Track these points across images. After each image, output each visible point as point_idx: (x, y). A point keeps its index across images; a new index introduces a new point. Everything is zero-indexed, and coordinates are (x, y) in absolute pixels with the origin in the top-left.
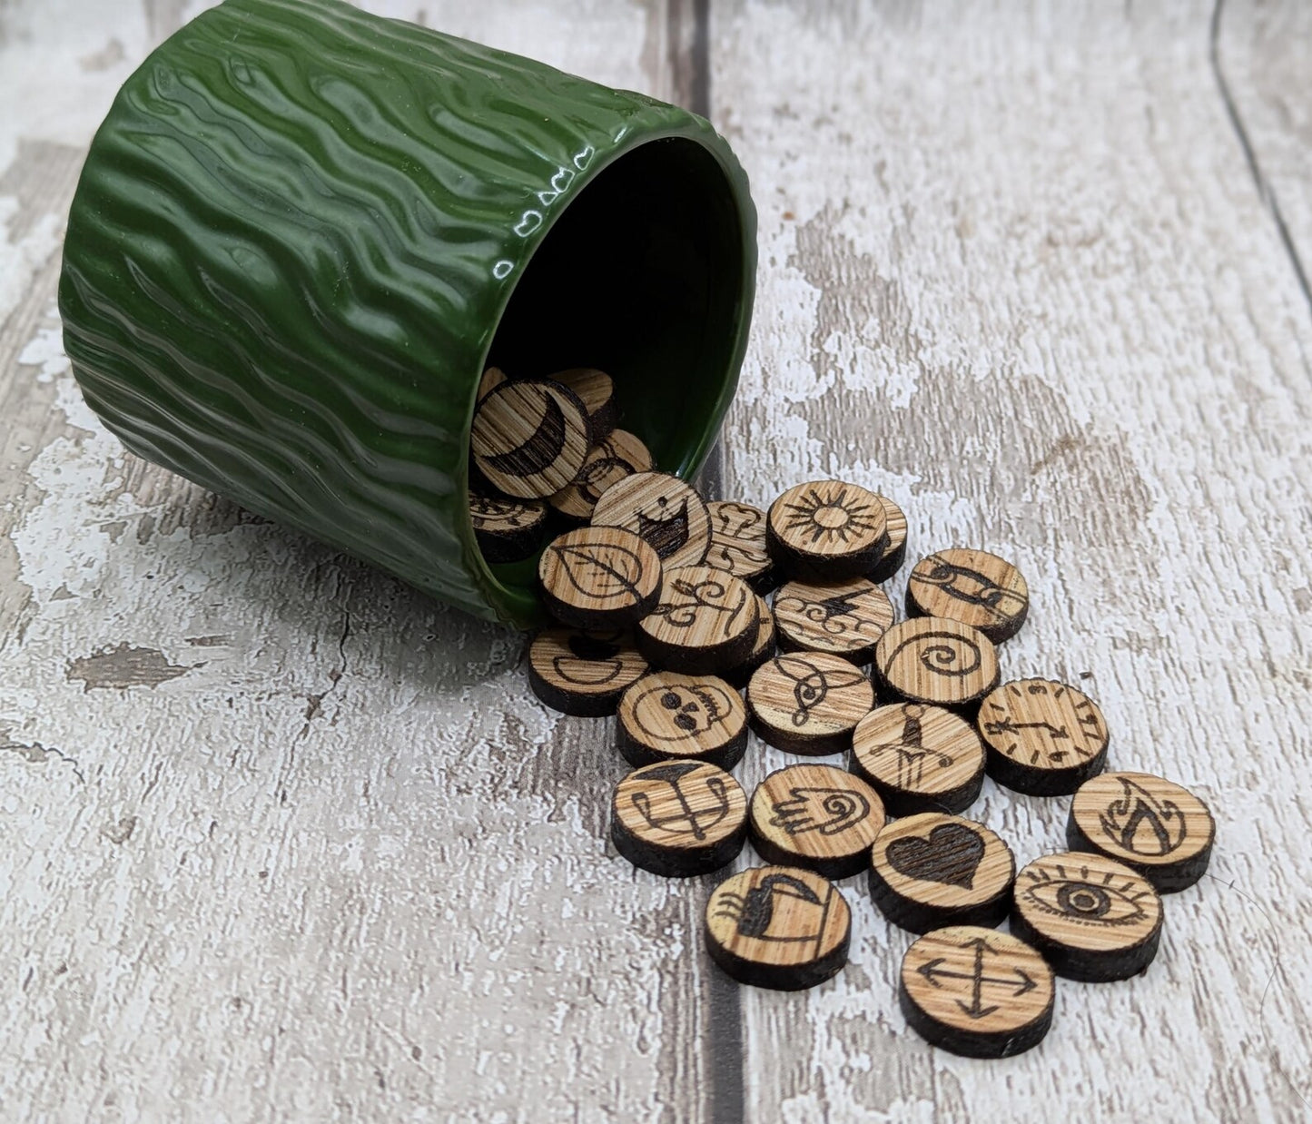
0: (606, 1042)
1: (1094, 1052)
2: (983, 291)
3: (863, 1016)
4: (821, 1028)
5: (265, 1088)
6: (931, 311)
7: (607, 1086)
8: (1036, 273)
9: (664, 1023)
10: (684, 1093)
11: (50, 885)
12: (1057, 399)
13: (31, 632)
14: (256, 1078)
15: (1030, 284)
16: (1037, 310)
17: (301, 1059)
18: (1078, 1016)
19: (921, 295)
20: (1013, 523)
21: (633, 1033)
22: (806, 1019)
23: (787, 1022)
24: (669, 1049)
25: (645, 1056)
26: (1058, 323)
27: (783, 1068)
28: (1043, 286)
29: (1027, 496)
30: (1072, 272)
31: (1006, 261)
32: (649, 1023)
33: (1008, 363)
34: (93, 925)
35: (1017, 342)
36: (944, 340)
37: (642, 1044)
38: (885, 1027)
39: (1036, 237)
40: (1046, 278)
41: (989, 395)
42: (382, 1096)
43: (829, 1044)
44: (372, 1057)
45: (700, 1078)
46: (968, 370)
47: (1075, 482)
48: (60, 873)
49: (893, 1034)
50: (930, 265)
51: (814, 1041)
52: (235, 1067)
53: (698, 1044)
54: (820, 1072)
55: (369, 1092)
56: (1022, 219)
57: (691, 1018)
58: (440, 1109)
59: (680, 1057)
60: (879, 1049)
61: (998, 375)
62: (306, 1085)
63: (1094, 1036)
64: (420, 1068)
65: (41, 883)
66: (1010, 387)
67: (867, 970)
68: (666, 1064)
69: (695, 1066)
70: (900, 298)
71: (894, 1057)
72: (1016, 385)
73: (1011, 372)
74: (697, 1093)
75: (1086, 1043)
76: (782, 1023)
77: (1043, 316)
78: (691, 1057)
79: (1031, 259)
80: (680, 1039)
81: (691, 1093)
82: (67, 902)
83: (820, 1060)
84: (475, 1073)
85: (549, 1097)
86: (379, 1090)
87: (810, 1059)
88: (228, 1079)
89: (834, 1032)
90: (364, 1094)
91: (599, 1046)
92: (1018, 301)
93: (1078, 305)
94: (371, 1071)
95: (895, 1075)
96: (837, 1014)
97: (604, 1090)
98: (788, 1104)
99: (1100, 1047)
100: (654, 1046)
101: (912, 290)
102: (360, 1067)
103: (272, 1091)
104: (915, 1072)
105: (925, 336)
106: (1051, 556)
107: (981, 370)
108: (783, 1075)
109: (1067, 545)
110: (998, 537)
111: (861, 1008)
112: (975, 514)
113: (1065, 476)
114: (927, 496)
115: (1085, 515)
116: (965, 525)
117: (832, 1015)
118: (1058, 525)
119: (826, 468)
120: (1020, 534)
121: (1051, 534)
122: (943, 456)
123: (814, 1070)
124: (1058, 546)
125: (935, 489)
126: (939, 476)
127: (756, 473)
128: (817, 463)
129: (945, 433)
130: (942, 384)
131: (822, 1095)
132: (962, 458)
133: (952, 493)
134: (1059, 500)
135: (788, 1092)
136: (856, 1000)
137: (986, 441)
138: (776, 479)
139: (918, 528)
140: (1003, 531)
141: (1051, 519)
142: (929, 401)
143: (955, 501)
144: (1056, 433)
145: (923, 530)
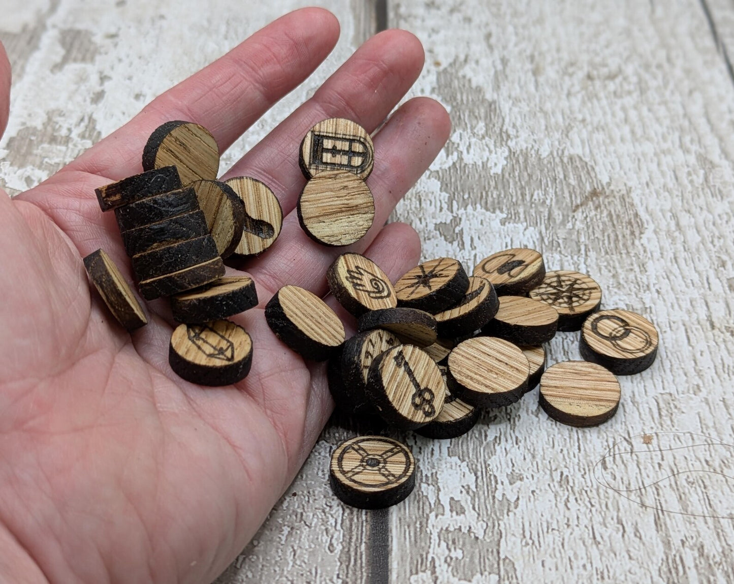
1: (594, 547)
3: (460, 529)
4: (435, 536)
8: (580, 96)
9: (344, 536)
10: (355, 573)
15: (576, 102)
18: (586, 527)
21: (326, 542)
22: (426, 531)
23: (415, 533)
24: (346, 550)
25: (332, 554)
27: (411, 558)
30: (602, 95)
32: (335, 536)
35: (567, 136)
37: (331, 547)
38: (472, 535)
39: (580, 75)
40: (586, 98)
41: (549, 166)
43: (439, 544)
45: (364, 564)
49: (477, 538)
51: (430, 543)
53: (363, 546)
54: (433, 560)
56: (572, 64)
57: (360, 532)
59: (353, 554)
60: (468, 547)
63: (594, 538)
66: (562, 161)
67: (463, 503)
68: (344, 558)
69: (361, 558)
71: (477, 551)
72: (565, 160)
74: (362, 573)
75: (589, 542)
76: (412, 534)
77: (583, 121)
78: (359, 554)
80: (353, 544)
81: (358, 573)
83: (433, 553)
87: (427, 553)
89: (442, 538)
92: (568, 112)
95: (477, 561)
96: (444, 528)
98: (414, 578)
99: (598, 544)
100: (338, 547)
101: (505, 106)
104: (489, 559)
106: (582, 260)
107: (545, 152)
108: (411, 563)
109: (592, 254)
110: (552, 250)
111: (459, 525)
112: (538, 236)
113: (593, 213)
114: (510, 226)
115: (603, 236)
116: (532, 243)
117: (442, 529)
118: (587, 242)
119: (451, 209)
120: (565, 248)
121: (583, 248)
122: (519, 202)
123: (430, 559)
124: (586, 255)
125: (515, 222)
126: (517, 214)
127: (408, 213)
128: (445, 206)
129: (522, 188)
130: (521, 160)
131: (434, 572)
132: (532, 203)
133: (525, 224)
134: (588, 228)
135: (414, 571)
136: (456, 520)
137: (546, 193)
138: (420, 216)
139: (504, 245)
140: (554, 246)
141: (583, 239)
142: (513, 170)
143: (526, 228)
144: (588, 188)
145: (507, 246)
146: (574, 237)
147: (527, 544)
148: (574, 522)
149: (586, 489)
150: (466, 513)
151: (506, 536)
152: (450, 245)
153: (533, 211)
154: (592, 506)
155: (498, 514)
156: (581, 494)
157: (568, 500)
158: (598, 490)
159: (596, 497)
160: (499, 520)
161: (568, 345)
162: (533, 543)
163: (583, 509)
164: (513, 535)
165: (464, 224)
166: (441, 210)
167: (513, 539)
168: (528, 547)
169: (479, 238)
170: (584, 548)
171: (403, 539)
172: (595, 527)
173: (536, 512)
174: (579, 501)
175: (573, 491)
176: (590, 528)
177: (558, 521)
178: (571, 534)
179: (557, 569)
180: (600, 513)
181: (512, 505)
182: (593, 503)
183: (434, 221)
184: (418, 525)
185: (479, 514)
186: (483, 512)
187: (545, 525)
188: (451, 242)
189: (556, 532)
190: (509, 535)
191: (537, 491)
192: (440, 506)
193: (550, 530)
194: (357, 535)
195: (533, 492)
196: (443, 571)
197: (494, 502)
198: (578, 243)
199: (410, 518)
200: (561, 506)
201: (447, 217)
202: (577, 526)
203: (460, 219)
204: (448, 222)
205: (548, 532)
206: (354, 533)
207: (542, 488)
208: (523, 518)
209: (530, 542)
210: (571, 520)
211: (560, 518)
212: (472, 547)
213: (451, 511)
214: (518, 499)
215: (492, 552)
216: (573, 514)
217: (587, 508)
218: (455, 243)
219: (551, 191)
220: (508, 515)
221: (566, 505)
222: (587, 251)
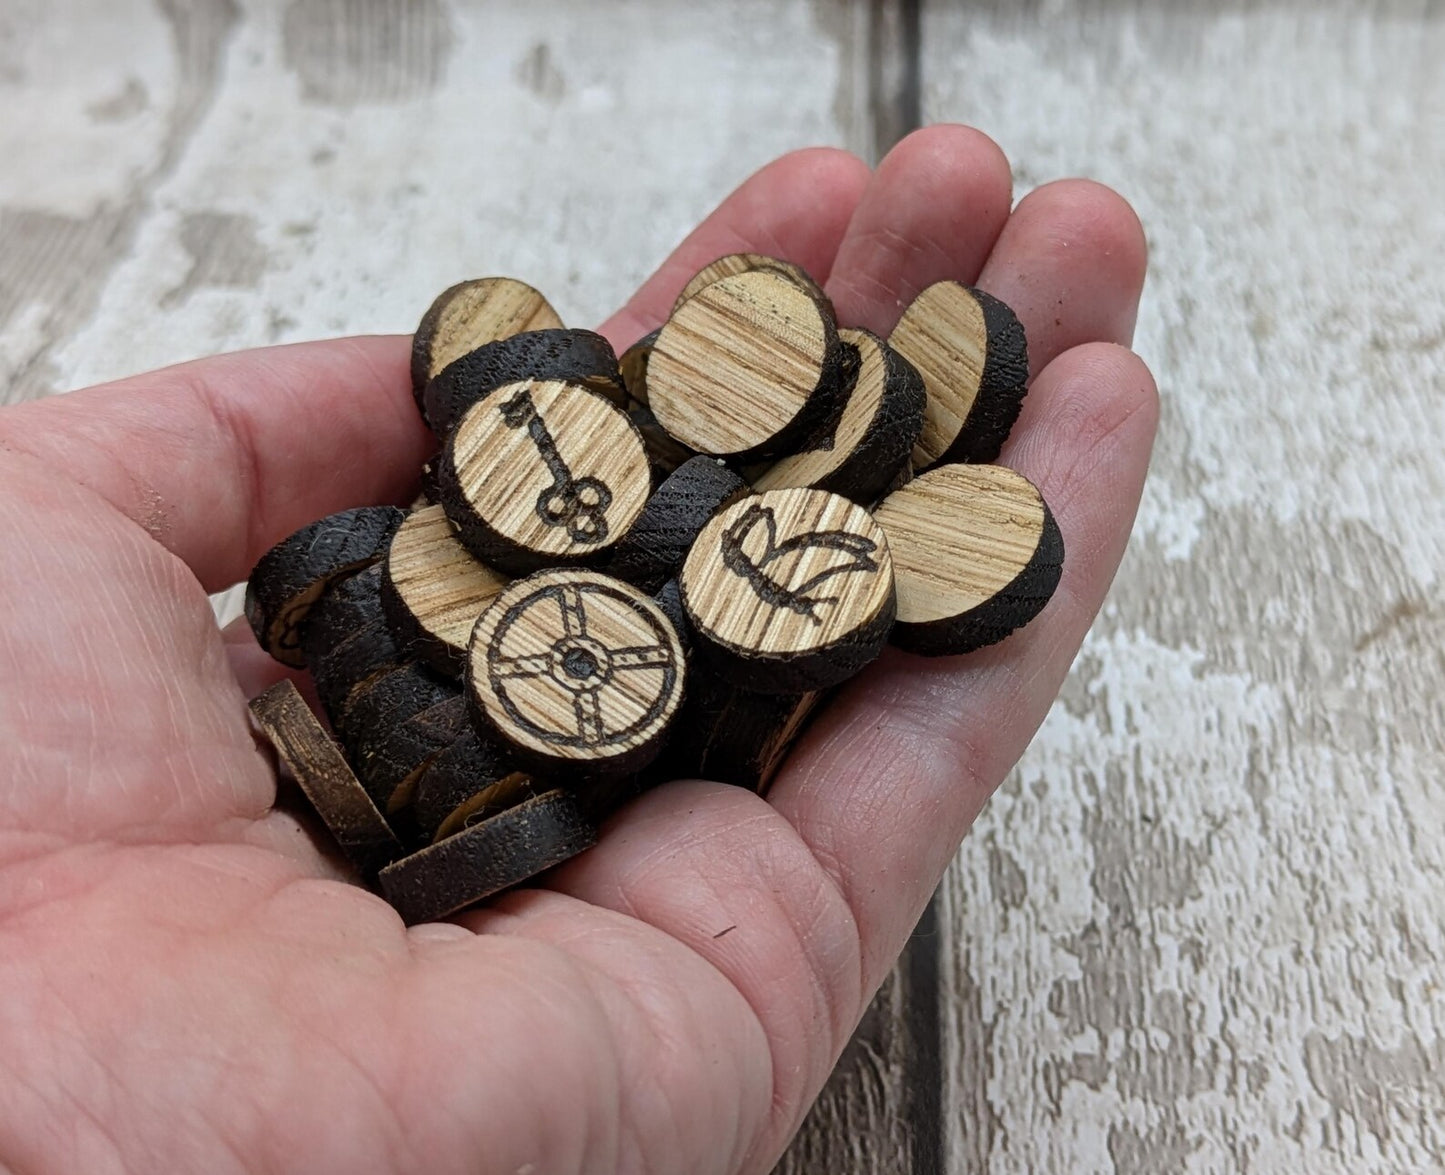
2: (1289, 407)
6: (1217, 433)
8: (1357, 387)
12: (1389, 551)
15: (1351, 399)
16: (1361, 433)
19: (1204, 413)
20: (1332, 719)
26: (1389, 450)
28: (1368, 402)
29: (1350, 682)
30: (1407, 383)
31: (1316, 367)
33: (1320, 504)
35: (1334, 476)
36: (1237, 471)
39: (1358, 338)
40: (1372, 392)
41: (1296, 543)
46: (1270, 510)
47: (1414, 663)
50: (1216, 373)
56: (1337, 314)
61: (1309, 516)
66: (1325, 532)
70: (1175, 415)
72: (1333, 530)
73: (1326, 512)
77: (1370, 442)
79: (1351, 368)
92: (1334, 422)
93: (1416, 426)
101: (1192, 405)
105: (1210, 464)
106: (1383, 764)
107: (1286, 512)
109: (1406, 750)
110: (1311, 737)
112: (1279, 705)
113: (1401, 654)
114: (1215, 681)
115: (1428, 707)
116: (1265, 721)
118: (1392, 721)
120: (1341, 733)
121: (1383, 734)
122: (1235, 625)
124: (1392, 751)
125: (1225, 670)
126: (1230, 653)
129: (1240, 594)
130: (1234, 528)
132: (1261, 628)
133: (1248, 678)
134: (1392, 686)
137: (1293, 605)
139: (1203, 725)
140: (1317, 729)
141: (1383, 713)
142: (1216, 550)
143: (1252, 687)
144: (1388, 596)
145: (1208, 728)
146: (1363, 707)
152: (1076, 722)
153: (1265, 649)
165: (1110, 676)
169: (1146, 708)
188: (1080, 716)
198: (1372, 724)
203: (1100, 663)
218: (1091, 718)
219: (1305, 601)
222: (1394, 739)
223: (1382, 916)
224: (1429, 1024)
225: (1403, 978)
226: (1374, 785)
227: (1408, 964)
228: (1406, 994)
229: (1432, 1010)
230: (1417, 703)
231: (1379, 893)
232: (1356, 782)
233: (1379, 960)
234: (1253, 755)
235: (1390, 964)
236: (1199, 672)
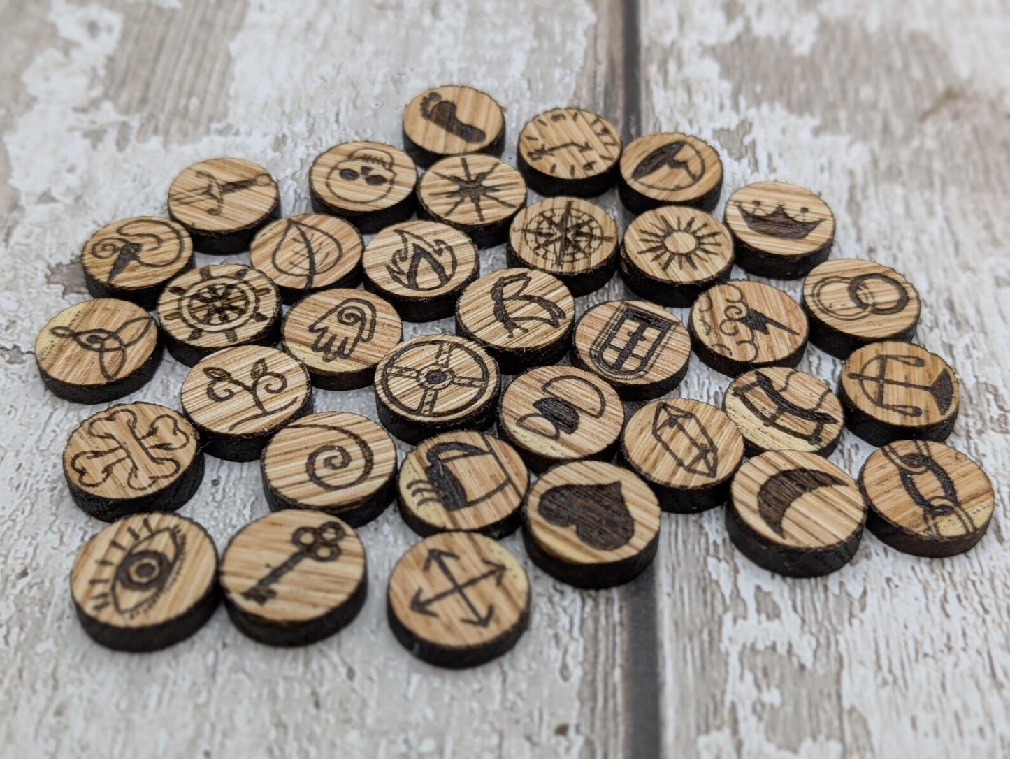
0: (530, 668)
1: (995, 692)
3: (773, 647)
4: (733, 660)
5: (207, 704)
7: (530, 715)
9: (586, 650)
10: (604, 726)
11: (18, 486)
13: (18, 234)
14: (199, 693)
17: (241, 676)
18: (979, 653)
21: (556, 660)
22: (719, 650)
23: (702, 652)
24: (589, 678)
25: (567, 685)
27: (698, 702)
32: (571, 649)
34: (55, 529)
37: (564, 672)
38: (794, 660)
42: (317, 718)
43: (742, 677)
44: (309, 677)
45: (620, 709)
48: (29, 475)
49: (802, 667)
51: (727, 672)
52: (179, 681)
53: (618, 674)
54: (733, 709)
55: (305, 712)
57: (610, 645)
58: (371, 734)
59: (600, 686)
60: (789, 684)
62: (246, 703)
63: (994, 675)
64: (353, 690)
65: (10, 484)
67: (776, 598)
68: (586, 694)
69: (614, 696)
71: (804, 693)
74: (616, 725)
75: (986, 682)
76: (697, 653)
78: (610, 688)
80: (600, 668)
81: (611, 725)
82: (33, 504)
83: (734, 693)
84: (406, 697)
85: (476, 724)
86: (312, 710)
87: (723, 692)
88: (172, 694)
89: (746, 664)
90: (299, 715)
91: (524, 673)
94: (308, 691)
95: (804, 712)
96: (749, 645)
97: (527, 720)
98: (703, 740)
99: (1000, 686)
100: (577, 673)
102: (297, 686)
103: (213, 708)
104: (824, 710)
106: (937, 199)
107: (873, 23)
108: (698, 710)
109: (953, 191)
110: (890, 179)
111: (772, 638)
112: (869, 157)
113: (950, 126)
114: (826, 139)
115: (967, 164)
116: (859, 167)
117: (744, 646)
118: (943, 171)
119: (736, 107)
120: (909, 177)
121: (937, 180)
122: (839, 102)
123: (727, 705)
124: (943, 191)
125: (833, 133)
126: (836, 121)
127: (672, 111)
128: (728, 103)
130: (839, 35)
131: (735, 731)
132: (857, 104)
133: (848, 138)
135: (703, 727)
136: (767, 631)
137: (878, 90)
138: (691, 115)
139: (818, 168)
140: (893, 174)
141: (937, 165)
142: (827, 50)
143: (851, 144)
144: (940, 85)
145: (822, 170)
146: (923, 160)
147: (885, 683)
148: (958, 643)
149: (973, 577)
150: (784, 615)
151: (850, 664)
152: (736, 163)
153: (859, 119)
154: (986, 611)
155: (834, 621)
156: (965, 587)
157: (945, 599)
158: (992, 581)
159: (991, 594)
160: (836, 632)
161: (924, 333)
162: (895, 681)
163: (972, 618)
164: (862, 663)
165: (757, 133)
166: (722, 107)
167: (862, 671)
168: (888, 688)
169: (780, 155)
170: (976, 694)
171: (681, 663)
172: (994, 654)
173: (896, 619)
174: (965, 602)
175: (952, 581)
176: (985, 655)
177: (932, 640)
178: (956, 665)
179: (937, 734)
180: (1000, 626)
181: (857, 605)
182: (987, 607)
183: (712, 125)
184: (705, 637)
185: (803, 620)
186: (810, 616)
187: (911, 645)
188: (739, 159)
189: (930, 660)
190: (855, 664)
191: (896, 580)
192: (740, 602)
193: (921, 656)
194: (607, 649)
195: (888, 580)
196: (750, 727)
197: (827, 598)
198: (930, 172)
199: (693, 621)
200: (936, 609)
201: (730, 120)
202: (964, 650)
203: (751, 125)
204: (733, 127)
205: (917, 660)
206: (602, 646)
207: (903, 574)
208: (875, 631)
209: (890, 678)
210: (953, 638)
211: (936, 632)
212: (795, 684)
213: (759, 611)
214: (865, 593)
215: (829, 696)
216: (955, 627)
217: (978, 615)
218: (745, 161)
219: (886, 88)
220: (850, 624)
221: (943, 608)
222: (944, 184)
223: (937, 301)
224: (971, 372)
225: (952, 342)
226: (931, 213)
227: (956, 334)
228: (955, 353)
229: (972, 364)
230: (959, 159)
231: (936, 286)
232: (919, 210)
233: (936, 330)
234: (852, 189)
235: (944, 334)
236: (817, 132)
